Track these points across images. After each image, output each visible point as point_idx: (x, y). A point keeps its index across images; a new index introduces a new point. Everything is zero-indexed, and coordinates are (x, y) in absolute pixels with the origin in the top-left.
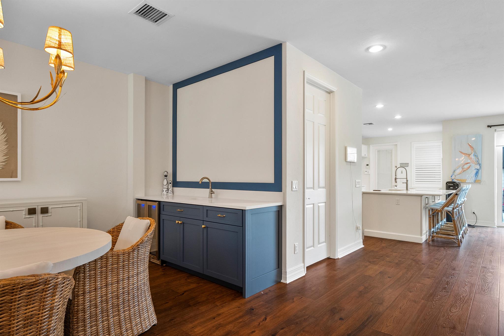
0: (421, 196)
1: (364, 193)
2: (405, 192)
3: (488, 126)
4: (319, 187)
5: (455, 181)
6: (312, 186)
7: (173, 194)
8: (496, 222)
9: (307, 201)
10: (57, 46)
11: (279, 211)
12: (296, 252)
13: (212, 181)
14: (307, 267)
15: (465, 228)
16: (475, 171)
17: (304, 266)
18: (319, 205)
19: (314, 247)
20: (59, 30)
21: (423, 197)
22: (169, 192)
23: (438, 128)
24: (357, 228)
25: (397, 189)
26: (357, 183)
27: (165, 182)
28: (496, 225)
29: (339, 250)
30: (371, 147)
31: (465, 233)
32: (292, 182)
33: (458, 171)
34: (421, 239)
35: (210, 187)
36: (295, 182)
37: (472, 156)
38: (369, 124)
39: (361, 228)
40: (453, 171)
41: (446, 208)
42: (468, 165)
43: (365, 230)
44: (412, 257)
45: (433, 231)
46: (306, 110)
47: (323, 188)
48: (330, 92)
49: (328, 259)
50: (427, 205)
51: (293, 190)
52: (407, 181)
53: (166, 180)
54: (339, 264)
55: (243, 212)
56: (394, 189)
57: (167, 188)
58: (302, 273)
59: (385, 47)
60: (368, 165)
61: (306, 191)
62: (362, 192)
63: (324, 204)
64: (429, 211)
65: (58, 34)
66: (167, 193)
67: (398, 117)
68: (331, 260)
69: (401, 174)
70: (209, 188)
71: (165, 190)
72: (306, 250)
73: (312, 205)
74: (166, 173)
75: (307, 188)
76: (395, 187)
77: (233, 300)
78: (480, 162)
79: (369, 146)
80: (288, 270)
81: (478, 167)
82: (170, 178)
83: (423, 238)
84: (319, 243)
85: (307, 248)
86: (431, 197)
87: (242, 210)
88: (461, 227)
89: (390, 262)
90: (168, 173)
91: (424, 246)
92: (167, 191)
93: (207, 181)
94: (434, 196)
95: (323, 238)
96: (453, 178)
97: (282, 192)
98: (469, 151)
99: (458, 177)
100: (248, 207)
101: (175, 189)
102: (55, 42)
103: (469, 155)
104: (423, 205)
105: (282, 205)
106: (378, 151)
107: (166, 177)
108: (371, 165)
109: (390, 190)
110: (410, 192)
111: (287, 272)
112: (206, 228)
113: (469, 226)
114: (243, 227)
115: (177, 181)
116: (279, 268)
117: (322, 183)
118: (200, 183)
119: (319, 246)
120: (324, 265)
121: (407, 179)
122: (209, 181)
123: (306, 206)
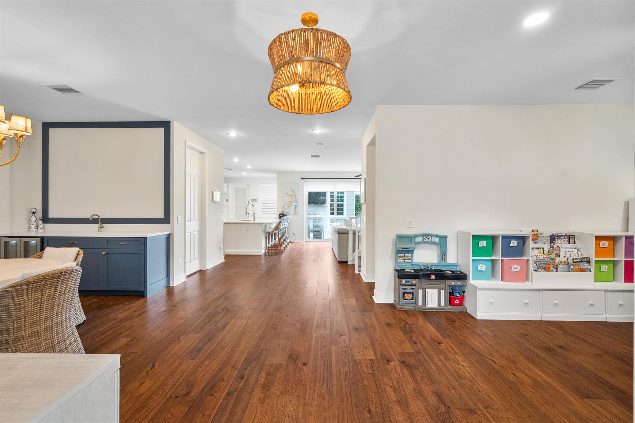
0: (261, 224)
1: (225, 223)
2: (252, 222)
3: (301, 178)
4: (194, 220)
5: (284, 213)
6: (190, 220)
7: (44, 230)
8: (305, 238)
9: (186, 231)
10: (24, 130)
11: (168, 238)
12: (180, 265)
13: (101, 217)
14: (187, 276)
15: (287, 243)
16: (294, 207)
17: (185, 275)
18: (194, 232)
19: (191, 262)
20: (25, 119)
21: (263, 225)
22: (39, 228)
23: (275, 175)
24: (220, 248)
25: (250, 220)
26: (220, 217)
27: (33, 219)
28: (305, 240)
29: (208, 264)
30: (230, 185)
31: (287, 247)
32: (177, 217)
33: (286, 207)
34: (261, 252)
35: (100, 223)
36: (179, 217)
37: (293, 197)
38: (229, 169)
39: (223, 248)
40: (282, 207)
41: (275, 231)
42: (291, 202)
43: (226, 250)
44: (254, 263)
45: (268, 247)
46: (187, 167)
47: (197, 220)
48: (202, 153)
49: (200, 270)
50: (266, 230)
51: (178, 222)
52: (254, 214)
53: (35, 216)
54: (208, 272)
55: (145, 239)
56: (247, 220)
57: (36, 225)
58: (184, 279)
59: (238, 135)
60: (227, 200)
61: (187, 223)
62: (224, 223)
63: (197, 232)
64: (266, 233)
65: (25, 122)
66: (37, 230)
67: (249, 167)
68: (202, 271)
69: (250, 209)
70: (98, 223)
71: (33, 227)
72: (187, 264)
73: (190, 233)
74: (34, 210)
75: (187, 221)
76: (248, 218)
77: (137, 300)
78: (297, 201)
79: (229, 184)
80: (175, 278)
81: (296, 204)
82: (39, 214)
83: (263, 252)
84: (194, 260)
85: (187, 263)
86: (268, 224)
87: (144, 238)
88: (284, 243)
89: (241, 267)
90: (36, 209)
91: (263, 256)
92: (36, 228)
93: (97, 217)
94: (270, 224)
95: (197, 256)
96: (283, 211)
97: (170, 224)
98: (291, 193)
99: (286, 211)
100: (149, 235)
101: (46, 225)
102: (22, 127)
103: (292, 196)
104: (263, 229)
105: (170, 234)
106: (235, 189)
107: (34, 214)
108: (230, 200)
109: (243, 221)
110: (256, 222)
111: (174, 279)
112: (107, 254)
113: (290, 242)
114: (144, 249)
115: (49, 217)
116: (168, 277)
117: (197, 217)
118: (91, 219)
119: (194, 261)
120: (198, 274)
121: (254, 212)
122: (98, 217)
123: (187, 234)
